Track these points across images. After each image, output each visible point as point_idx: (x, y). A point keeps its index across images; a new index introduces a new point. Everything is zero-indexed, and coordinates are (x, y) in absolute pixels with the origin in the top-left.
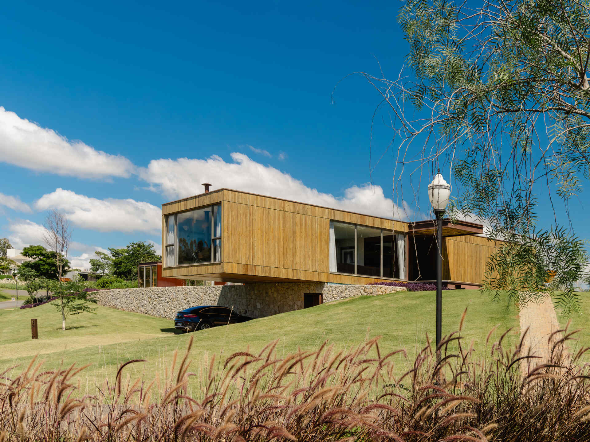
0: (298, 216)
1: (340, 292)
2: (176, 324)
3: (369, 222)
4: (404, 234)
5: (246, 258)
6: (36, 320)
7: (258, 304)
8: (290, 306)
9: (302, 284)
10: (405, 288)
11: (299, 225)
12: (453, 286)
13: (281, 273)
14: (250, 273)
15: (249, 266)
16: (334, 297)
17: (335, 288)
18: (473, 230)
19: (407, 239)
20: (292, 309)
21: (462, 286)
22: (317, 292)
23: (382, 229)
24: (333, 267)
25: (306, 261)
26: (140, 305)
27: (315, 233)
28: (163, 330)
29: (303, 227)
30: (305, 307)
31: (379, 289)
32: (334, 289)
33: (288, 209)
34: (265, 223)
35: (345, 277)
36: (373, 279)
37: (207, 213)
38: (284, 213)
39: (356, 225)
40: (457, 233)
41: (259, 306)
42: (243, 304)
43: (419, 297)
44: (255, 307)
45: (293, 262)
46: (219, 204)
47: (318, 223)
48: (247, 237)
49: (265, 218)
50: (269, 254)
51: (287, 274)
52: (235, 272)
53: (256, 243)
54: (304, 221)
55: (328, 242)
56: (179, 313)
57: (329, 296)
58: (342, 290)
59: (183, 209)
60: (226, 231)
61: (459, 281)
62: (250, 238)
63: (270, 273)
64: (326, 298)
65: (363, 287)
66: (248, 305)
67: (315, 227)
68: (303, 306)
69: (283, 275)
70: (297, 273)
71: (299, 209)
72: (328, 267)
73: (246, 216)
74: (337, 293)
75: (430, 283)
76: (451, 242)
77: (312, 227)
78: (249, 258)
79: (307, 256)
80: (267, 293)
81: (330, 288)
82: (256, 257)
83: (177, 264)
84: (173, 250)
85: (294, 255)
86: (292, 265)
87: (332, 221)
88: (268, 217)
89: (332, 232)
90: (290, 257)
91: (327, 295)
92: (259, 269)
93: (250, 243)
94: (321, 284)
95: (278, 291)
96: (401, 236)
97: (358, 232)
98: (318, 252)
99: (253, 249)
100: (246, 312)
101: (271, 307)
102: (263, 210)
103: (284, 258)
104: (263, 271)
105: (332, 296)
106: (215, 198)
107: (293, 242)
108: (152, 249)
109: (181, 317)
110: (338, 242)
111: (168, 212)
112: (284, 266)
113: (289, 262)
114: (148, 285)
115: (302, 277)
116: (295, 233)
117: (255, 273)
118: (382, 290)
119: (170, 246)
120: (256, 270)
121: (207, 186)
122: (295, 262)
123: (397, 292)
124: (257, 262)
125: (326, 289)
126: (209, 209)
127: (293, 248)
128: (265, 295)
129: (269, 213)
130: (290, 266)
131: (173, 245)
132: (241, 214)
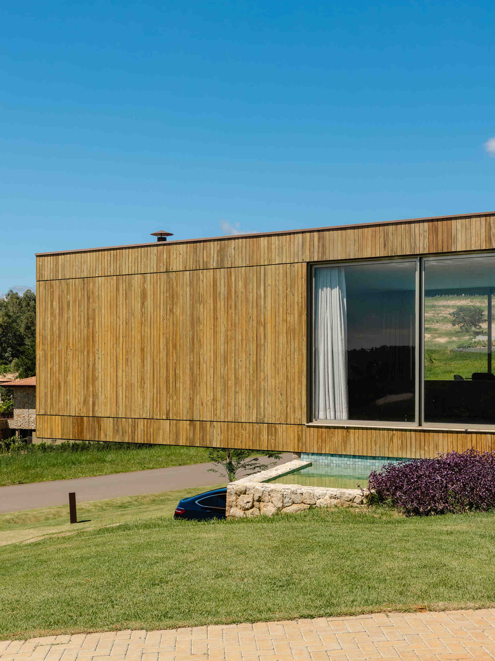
0: (207, 275)
5: (79, 403)
6: (74, 494)
11: (210, 301)
15: (85, 419)
25: (232, 395)
29: (221, 304)
33: (177, 265)
34: (122, 311)
38: (168, 277)
45: (192, 400)
48: (82, 352)
49: (121, 298)
51: (177, 435)
53: (101, 365)
54: (222, 289)
62: (88, 354)
63: (133, 432)
67: (258, 297)
70: (203, 429)
71: (209, 256)
78: (85, 402)
79: (231, 383)
82: (101, 397)
85: (195, 382)
86: (191, 409)
90: (185, 389)
92: (108, 424)
93: (88, 366)
98: (268, 368)
99: (95, 379)
102: (118, 280)
103: (168, 392)
104: (116, 431)
107: (192, 350)
112: (168, 414)
113: (183, 402)
116: (199, 323)
117: (99, 435)
120: (100, 429)
122: (197, 402)
124: (104, 409)
127: (192, 364)
129: (130, 285)
130: (184, 414)
132: (69, 303)
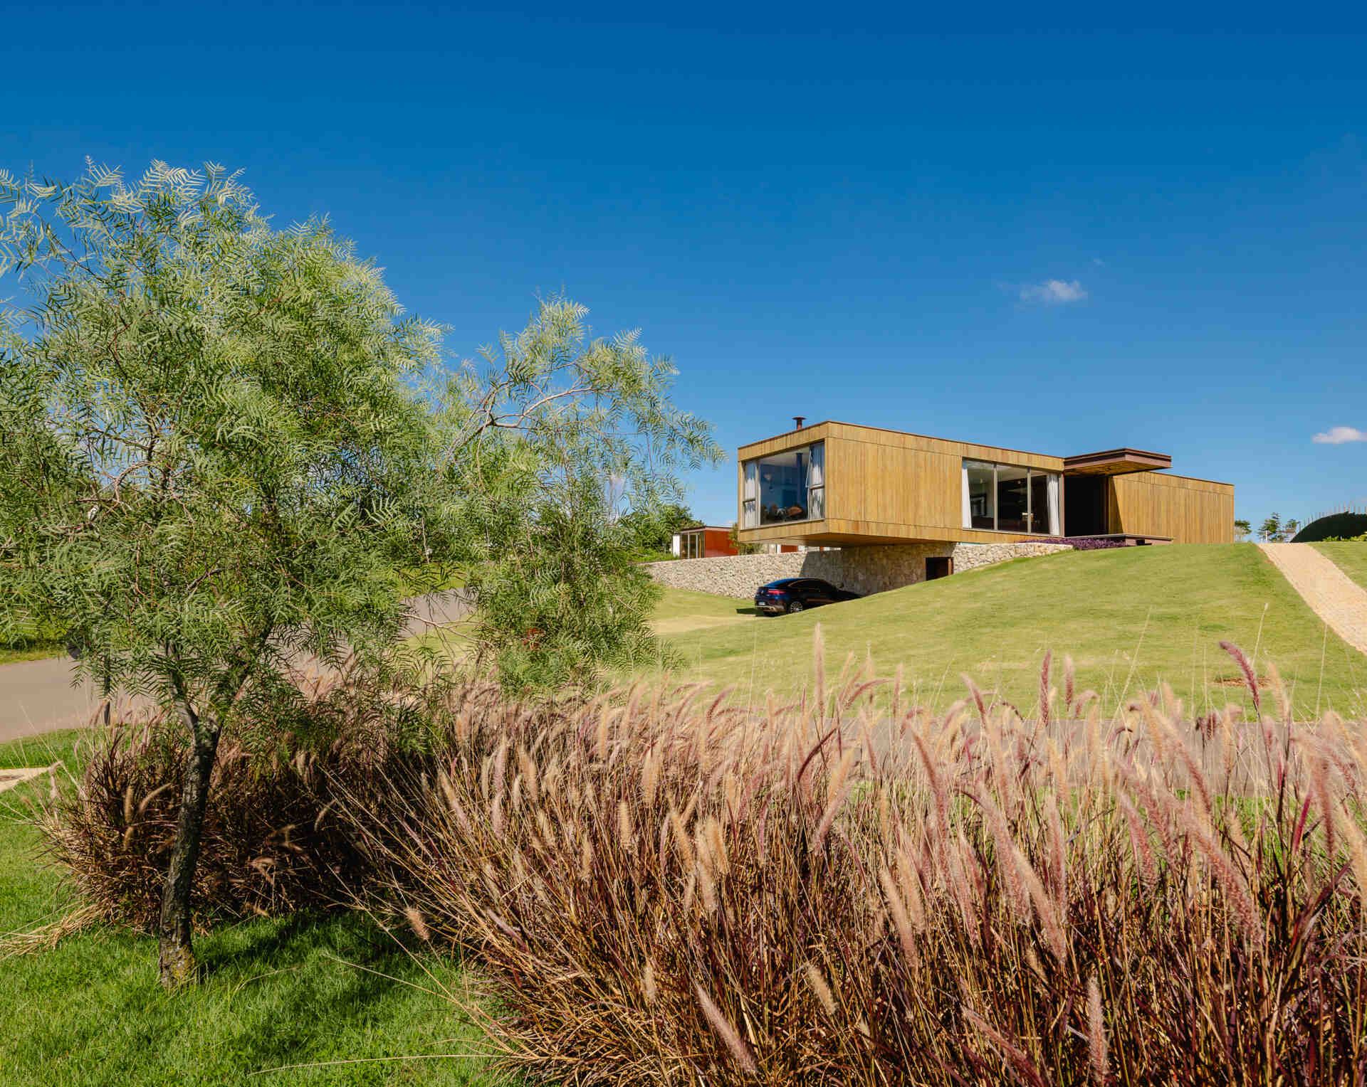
0: (922, 454)
1: (978, 555)
2: (757, 603)
3: (1012, 459)
4: (1058, 473)
5: (856, 513)
7: (860, 574)
8: (905, 575)
9: (922, 546)
10: (1071, 546)
12: (1133, 542)
14: (861, 532)
15: (859, 523)
16: (969, 562)
17: (972, 549)
18: (1159, 463)
19: (1062, 479)
20: (909, 582)
21: (1146, 541)
22: (944, 555)
23: (1029, 468)
24: (967, 522)
25: (933, 514)
26: (696, 581)
27: (944, 477)
28: (740, 611)
30: (928, 579)
31: (1037, 549)
32: (969, 551)
33: (909, 445)
34: (880, 465)
35: (982, 534)
36: (1018, 535)
37: (799, 456)
38: (905, 450)
39: (995, 463)
40: (1133, 469)
41: (861, 577)
42: (838, 575)
43: (1105, 557)
44: (856, 578)
45: (915, 515)
46: (822, 442)
47: (948, 462)
49: (879, 458)
50: (885, 506)
52: (843, 531)
53: (869, 492)
55: (959, 487)
56: (761, 588)
57: (962, 561)
58: (981, 553)
59: (768, 452)
60: (831, 477)
61: (1140, 535)
62: (861, 485)
64: (957, 565)
65: (1013, 548)
66: (845, 577)
67: (944, 468)
68: (925, 575)
69: (903, 533)
71: (923, 444)
72: (961, 522)
73: (856, 457)
74: (974, 556)
75: (1102, 539)
76: (1120, 483)
77: (939, 469)
78: (860, 512)
79: (933, 506)
80: (872, 559)
81: (964, 550)
82: (870, 510)
83: (759, 525)
84: (754, 506)
85: (917, 505)
86: (915, 520)
87: (965, 459)
89: (965, 473)
90: (912, 508)
91: (959, 560)
92: (873, 526)
93: (861, 492)
94: (951, 544)
95: (887, 557)
96: (1054, 476)
97: (998, 472)
98: (948, 501)
99: (865, 500)
100: (843, 586)
101: (879, 577)
103: (904, 510)
105: (966, 560)
106: (816, 435)
107: (915, 490)
108: (689, 512)
109: (764, 594)
110: (973, 486)
111: (747, 457)
112: (904, 522)
113: (911, 515)
114: (693, 555)
115: (927, 536)
116: (919, 477)
117: (868, 531)
118: (1042, 549)
119: (748, 501)
121: (799, 420)
122: (918, 516)
123: (1061, 552)
124: (871, 517)
125: (958, 551)
126: (807, 450)
127: (915, 497)
128: (869, 562)
130: (912, 521)
131: (754, 500)
132: (849, 454)
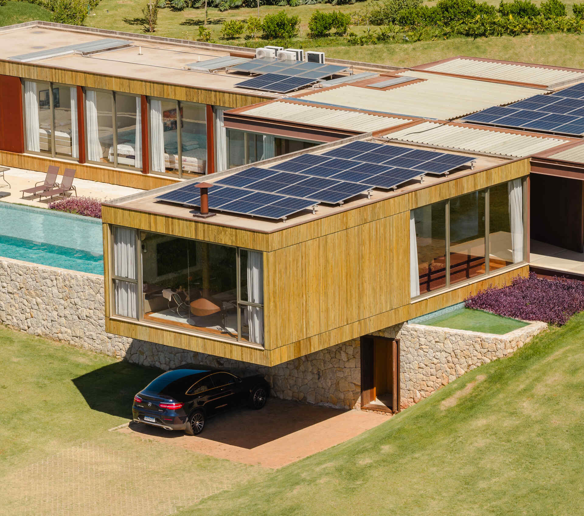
0: (366, 227)
1: (433, 342)
11: (368, 242)
13: (344, 334)
14: (303, 353)
16: (421, 349)
17: (424, 333)
22: (387, 335)
27: (390, 246)
29: (373, 242)
32: (422, 336)
34: (322, 261)
35: (433, 301)
39: (448, 200)
47: (394, 225)
49: (321, 254)
50: (327, 310)
51: (352, 332)
53: (310, 301)
54: (373, 233)
55: (407, 252)
57: (413, 345)
58: (437, 340)
60: (272, 300)
62: (302, 296)
63: (330, 340)
64: (406, 349)
65: (479, 339)
70: (365, 324)
72: (409, 294)
73: (297, 263)
74: (428, 343)
77: (385, 237)
81: (414, 333)
82: (311, 323)
85: (361, 296)
87: (413, 211)
88: (325, 251)
91: (408, 344)
92: (315, 340)
93: (303, 304)
99: (307, 311)
102: (319, 241)
103: (347, 307)
104: (320, 342)
105: (418, 346)
106: (248, 241)
112: (347, 321)
113: (355, 310)
116: (363, 258)
117: (310, 349)
120: (310, 345)
124: (313, 331)
125: (406, 333)
127: (359, 285)
129: (326, 242)
